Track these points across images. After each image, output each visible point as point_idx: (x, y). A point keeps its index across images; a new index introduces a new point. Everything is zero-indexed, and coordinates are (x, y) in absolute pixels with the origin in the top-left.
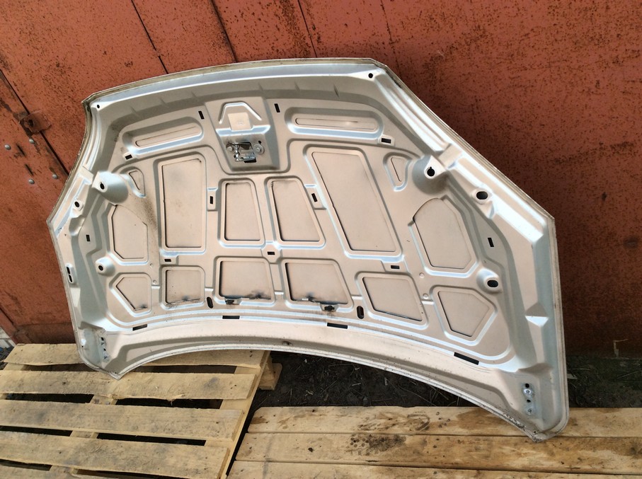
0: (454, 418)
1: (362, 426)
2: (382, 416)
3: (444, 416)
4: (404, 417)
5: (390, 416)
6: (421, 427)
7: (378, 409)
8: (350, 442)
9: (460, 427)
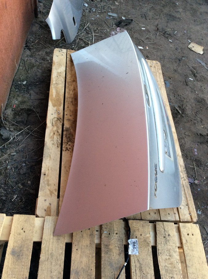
0: (55, 108)
1: (58, 146)
2: (52, 138)
3: (54, 112)
4: (53, 128)
5: (52, 134)
6: (60, 121)
7: (47, 139)
8: (67, 151)
9: (60, 107)
